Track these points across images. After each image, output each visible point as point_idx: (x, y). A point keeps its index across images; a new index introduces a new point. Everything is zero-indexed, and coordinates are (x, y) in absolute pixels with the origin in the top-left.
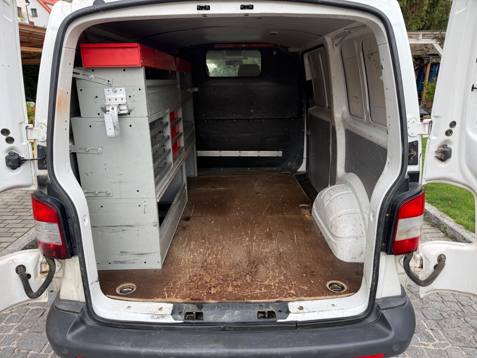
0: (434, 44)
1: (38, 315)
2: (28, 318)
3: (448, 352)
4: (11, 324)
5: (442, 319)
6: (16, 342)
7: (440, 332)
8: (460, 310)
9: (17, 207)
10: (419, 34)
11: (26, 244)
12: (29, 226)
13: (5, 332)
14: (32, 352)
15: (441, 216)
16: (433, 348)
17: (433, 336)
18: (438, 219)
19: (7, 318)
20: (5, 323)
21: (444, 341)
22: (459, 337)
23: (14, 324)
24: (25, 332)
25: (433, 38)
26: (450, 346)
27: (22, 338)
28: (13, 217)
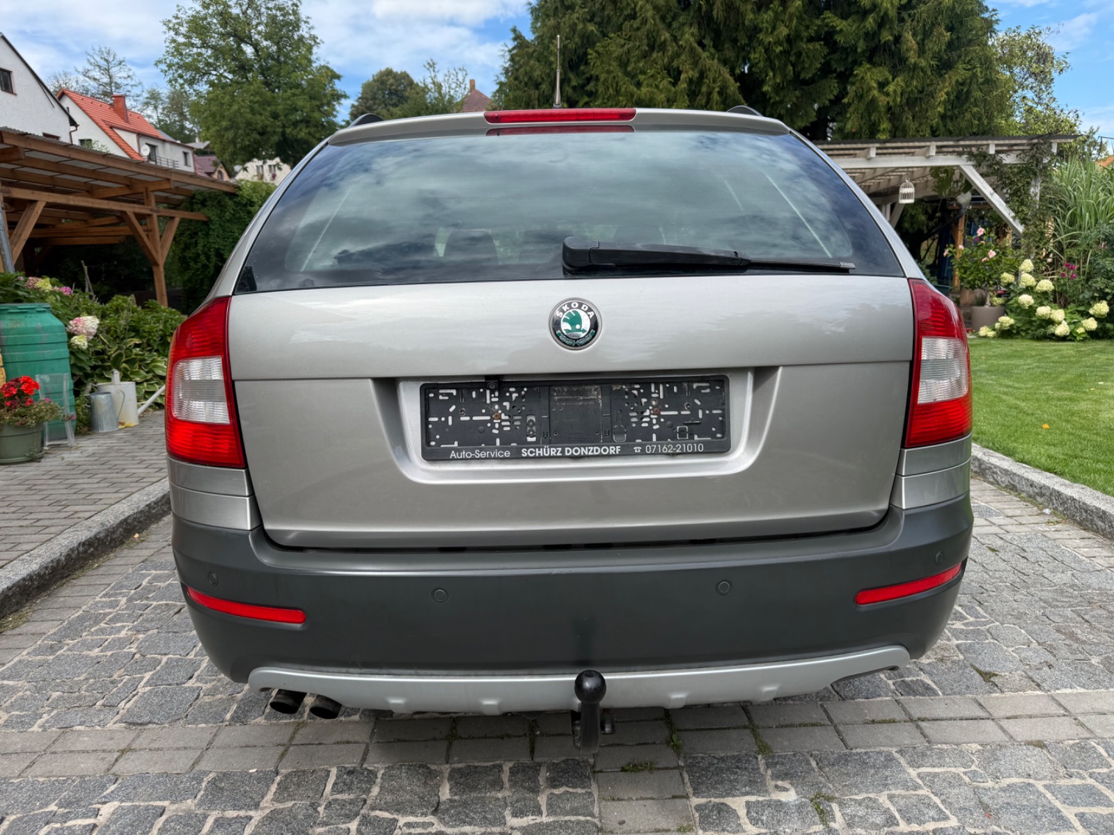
0: (963, 167)
1: (172, 612)
2: (152, 616)
3: (993, 632)
4: (119, 624)
5: (982, 593)
6: (135, 645)
7: (978, 608)
8: (1018, 580)
9: (95, 467)
10: (929, 147)
11: (127, 514)
12: (129, 490)
13: (110, 634)
14: (171, 656)
17: (965, 614)
19: (108, 618)
20: (106, 623)
21: (985, 617)
22: (1015, 613)
23: (125, 624)
24: (150, 633)
25: (960, 154)
26: (998, 623)
27: (145, 640)
28: (90, 480)
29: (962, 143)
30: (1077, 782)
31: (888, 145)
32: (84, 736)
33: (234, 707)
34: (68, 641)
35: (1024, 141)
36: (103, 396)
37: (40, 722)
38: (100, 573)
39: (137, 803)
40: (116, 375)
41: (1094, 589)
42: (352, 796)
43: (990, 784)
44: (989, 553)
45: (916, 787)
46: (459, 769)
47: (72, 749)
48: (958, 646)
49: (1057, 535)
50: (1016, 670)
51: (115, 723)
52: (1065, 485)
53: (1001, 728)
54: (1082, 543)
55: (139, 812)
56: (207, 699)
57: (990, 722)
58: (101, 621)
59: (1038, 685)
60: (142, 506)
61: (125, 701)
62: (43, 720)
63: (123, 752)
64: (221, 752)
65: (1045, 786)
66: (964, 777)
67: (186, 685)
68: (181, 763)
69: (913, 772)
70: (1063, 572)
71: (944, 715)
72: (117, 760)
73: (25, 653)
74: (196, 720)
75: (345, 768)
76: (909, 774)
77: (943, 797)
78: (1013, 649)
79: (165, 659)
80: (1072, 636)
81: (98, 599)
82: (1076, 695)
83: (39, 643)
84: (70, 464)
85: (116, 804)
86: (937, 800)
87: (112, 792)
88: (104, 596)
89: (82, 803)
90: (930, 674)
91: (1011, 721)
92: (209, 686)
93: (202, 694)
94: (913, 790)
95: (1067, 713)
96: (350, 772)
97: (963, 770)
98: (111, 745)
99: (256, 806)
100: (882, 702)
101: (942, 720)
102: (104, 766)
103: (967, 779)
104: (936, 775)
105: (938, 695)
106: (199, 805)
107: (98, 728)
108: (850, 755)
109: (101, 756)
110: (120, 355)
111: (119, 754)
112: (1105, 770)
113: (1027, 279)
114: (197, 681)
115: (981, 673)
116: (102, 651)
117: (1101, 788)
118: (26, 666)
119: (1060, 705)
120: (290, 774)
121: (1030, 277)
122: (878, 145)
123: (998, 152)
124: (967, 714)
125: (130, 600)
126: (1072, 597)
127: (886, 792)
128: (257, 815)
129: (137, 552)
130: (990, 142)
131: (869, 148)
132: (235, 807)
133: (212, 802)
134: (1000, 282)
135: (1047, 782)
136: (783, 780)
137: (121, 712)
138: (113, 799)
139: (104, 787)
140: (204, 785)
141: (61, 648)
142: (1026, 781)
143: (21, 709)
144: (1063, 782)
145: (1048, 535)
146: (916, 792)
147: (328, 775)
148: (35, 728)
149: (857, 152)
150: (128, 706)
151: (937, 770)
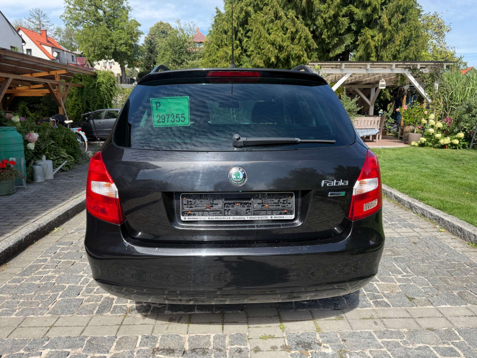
0: (406, 74)
1: (70, 265)
2: (62, 266)
3: (414, 280)
4: (47, 270)
5: (410, 262)
6: (54, 280)
7: (408, 269)
8: (424, 257)
9: (35, 198)
10: (392, 65)
13: (44, 274)
14: (70, 284)
15: (412, 200)
16: (402, 278)
17: (402, 271)
18: (410, 203)
19: (43, 267)
21: (411, 273)
22: (423, 271)
23: (50, 269)
24: (61, 273)
25: (405, 68)
26: (416, 276)
27: (59, 277)
28: (33, 205)
29: (406, 64)
30: (446, 346)
31: (375, 64)
32: (34, 320)
33: (97, 308)
34: (26, 277)
35: (432, 64)
36: (38, 167)
37: (15, 313)
38: (39, 246)
39: (58, 350)
40: (44, 157)
41: (456, 261)
42: (148, 348)
43: (411, 346)
44: (413, 245)
45: (381, 347)
46: (192, 337)
47: (29, 325)
48: (399, 286)
49: (442, 237)
50: (423, 296)
51: (47, 314)
52: (445, 216)
53: (416, 322)
54: (451, 241)
55: (59, 354)
56: (86, 303)
57: (412, 319)
58: (40, 268)
59: (432, 304)
60: (56, 216)
62: (16, 312)
63: (51, 327)
64: (92, 327)
65: (433, 347)
66: (400, 343)
67: (77, 297)
68: (76, 332)
69: (380, 341)
70: (443, 254)
71: (392, 316)
72: (48, 331)
73: (7, 282)
74: (81, 313)
75: (145, 336)
76: (378, 342)
77: (392, 352)
78: (421, 287)
79: (67, 286)
80: (446, 282)
81: (38, 258)
82: (447, 308)
83: (13, 277)
84: (25, 196)
85: (49, 350)
86: (389, 353)
87: (47, 345)
88: (41, 257)
89: (34, 350)
90: (388, 297)
91: (420, 319)
92: (87, 298)
93: (83, 302)
94: (380, 349)
95: (443, 316)
96: (147, 337)
97: (400, 340)
98: (46, 324)
99: (108, 352)
100: (368, 310)
101: (392, 318)
102: (43, 333)
103: (402, 344)
104: (389, 342)
105: (390, 307)
106: (84, 351)
107: (40, 316)
108: (354, 333)
109: (42, 329)
110: (46, 148)
111: (49, 328)
112: (458, 341)
113: (432, 122)
114: (82, 296)
115: (408, 298)
116: (40, 282)
117: (456, 349)
118: (8, 288)
119: (440, 312)
120: (122, 338)
121: (433, 121)
122: (371, 64)
123: (421, 68)
124: (402, 316)
125: (52, 258)
126: (447, 265)
127: (369, 349)
128: (108, 356)
129: (54, 237)
130: (418, 63)
131: (367, 65)
132: (99, 352)
133: (89, 350)
134: (421, 123)
135: (434, 346)
136: (326, 343)
137: (50, 309)
138: (47, 348)
139: (43, 343)
140: (86, 342)
141: (23, 280)
142: (426, 345)
143: (7, 307)
144: (440, 346)
145: (437, 237)
146: (381, 350)
147: (137, 339)
148: (13, 316)
149: (362, 66)
150: (52, 306)
151: (390, 340)
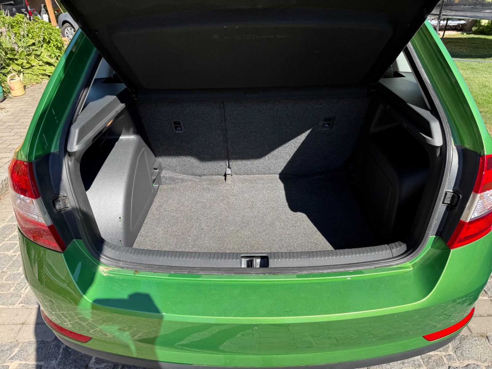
51: (19, 304)
61: (24, 288)
63: (23, 324)
72: (19, 330)
85: (18, 362)
87: (16, 354)
98: (17, 320)
102: (13, 335)
107: (11, 307)
109: (11, 328)
111: (20, 326)
116: (14, 252)
137: (22, 296)
138: (16, 359)
